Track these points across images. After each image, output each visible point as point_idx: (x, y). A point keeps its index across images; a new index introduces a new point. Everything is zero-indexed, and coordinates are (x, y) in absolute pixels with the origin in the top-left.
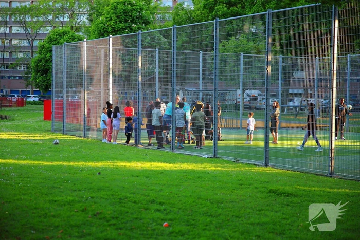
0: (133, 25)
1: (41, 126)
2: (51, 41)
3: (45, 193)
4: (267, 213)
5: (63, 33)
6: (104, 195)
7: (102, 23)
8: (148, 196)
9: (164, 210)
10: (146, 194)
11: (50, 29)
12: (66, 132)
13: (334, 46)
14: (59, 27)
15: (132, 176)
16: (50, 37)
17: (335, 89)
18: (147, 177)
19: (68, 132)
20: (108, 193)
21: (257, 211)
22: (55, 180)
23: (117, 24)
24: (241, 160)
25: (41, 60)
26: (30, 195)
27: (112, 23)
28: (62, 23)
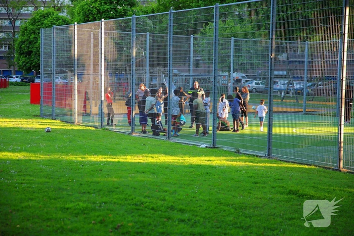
0: (118, 7)
1: (29, 111)
2: (34, 22)
3: (54, 197)
6: (117, 199)
7: (87, 4)
8: (165, 200)
9: (189, 220)
10: (162, 197)
12: (56, 117)
13: (344, 34)
18: (154, 173)
19: (58, 117)
20: (120, 196)
22: (58, 179)
23: (102, 6)
24: (241, 150)
25: (24, 42)
26: (37, 200)
27: (97, 4)
28: (44, 2)
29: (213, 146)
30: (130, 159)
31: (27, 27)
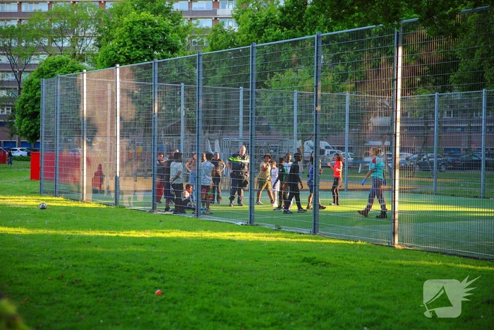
0: (155, 52)
2: (42, 74)
4: (290, 282)
5: (59, 63)
7: (113, 49)
10: (145, 263)
11: (44, 57)
12: (59, 194)
13: (397, 80)
14: (56, 54)
15: (135, 244)
16: (42, 69)
17: (398, 134)
24: (283, 228)
25: (28, 100)
27: (126, 50)
28: (61, 49)
29: (250, 222)
30: (134, 234)
31: (32, 80)
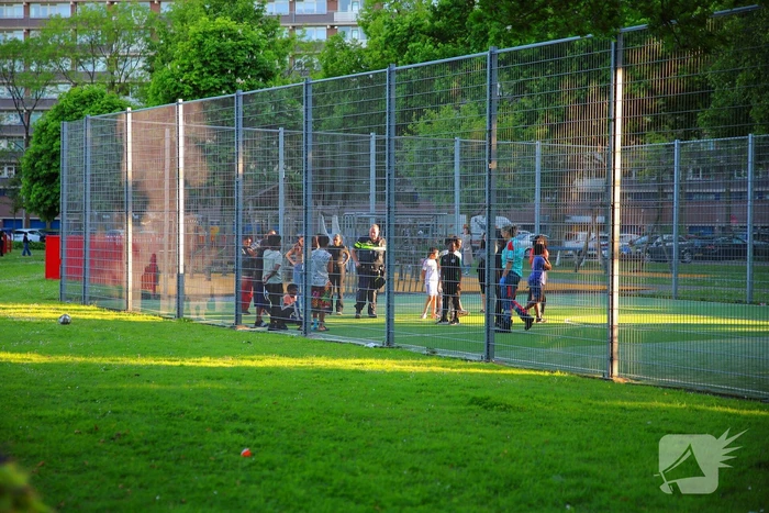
0: (239, 80)
1: (39, 291)
2: (62, 114)
3: (24, 405)
4: (451, 435)
5: (89, 97)
6: (140, 408)
7: (172, 76)
8: (228, 408)
9: (251, 430)
10: (225, 406)
11: (64, 88)
12: (90, 301)
13: (615, 120)
14: (84, 84)
16: (62, 106)
17: (617, 205)
19: (94, 301)
20: (148, 404)
21: (431, 431)
23: (203, 78)
24: (440, 352)
27: (193, 76)
28: (92, 75)
29: (388, 343)
30: (206, 362)
31: (47, 125)
